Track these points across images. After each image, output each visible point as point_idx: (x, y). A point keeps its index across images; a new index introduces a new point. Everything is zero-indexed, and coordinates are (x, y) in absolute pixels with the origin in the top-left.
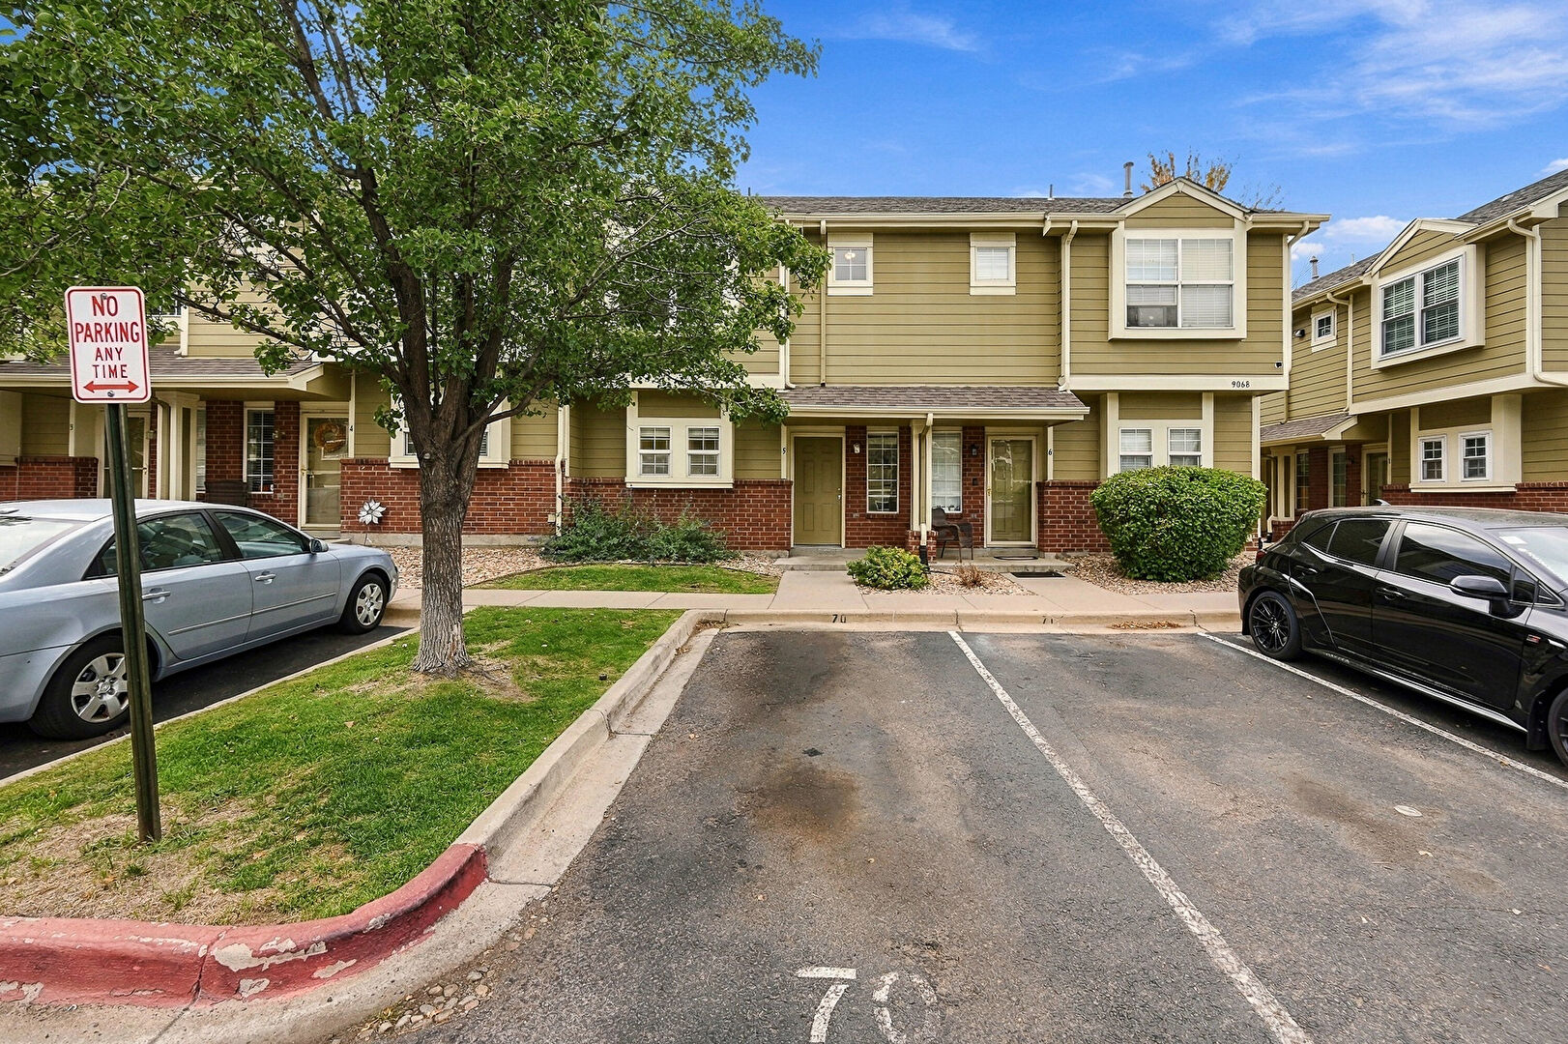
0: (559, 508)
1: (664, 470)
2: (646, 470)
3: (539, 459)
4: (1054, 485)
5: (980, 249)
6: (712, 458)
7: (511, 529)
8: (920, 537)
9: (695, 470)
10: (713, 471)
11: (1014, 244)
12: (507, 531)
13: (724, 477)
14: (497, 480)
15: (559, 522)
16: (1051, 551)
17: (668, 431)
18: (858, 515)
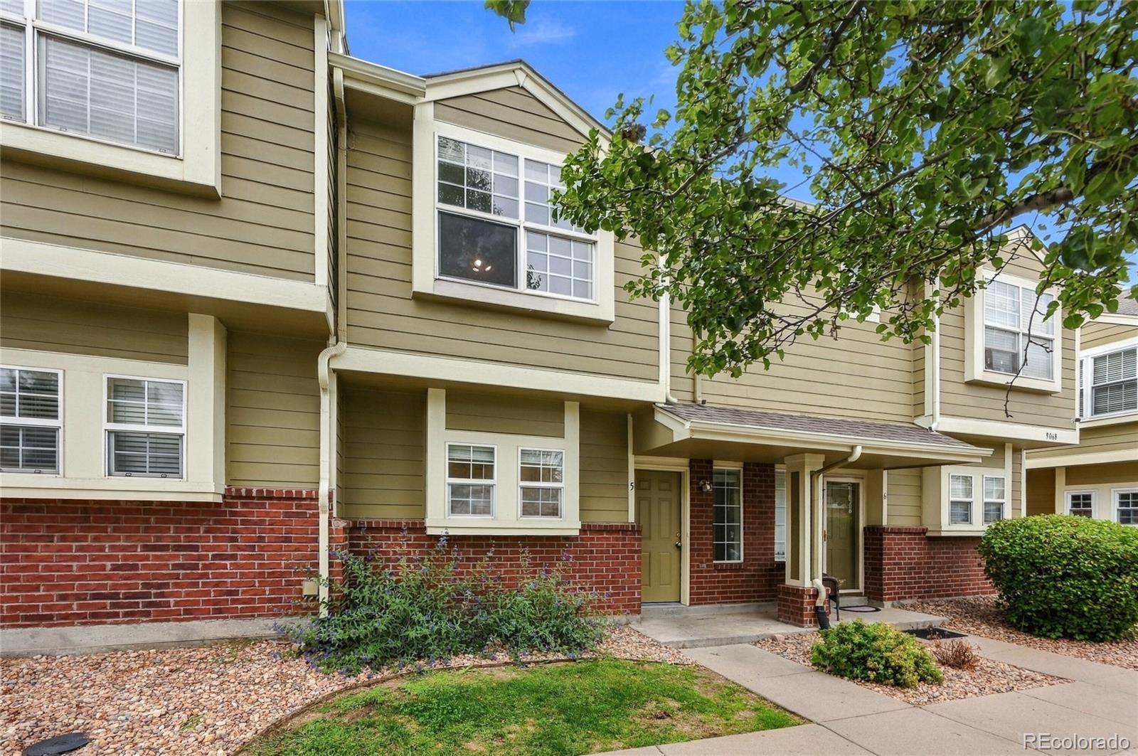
0: (324, 571)
1: (486, 510)
2: (456, 507)
3: (285, 487)
6: (552, 494)
7: (228, 610)
9: (528, 510)
10: (554, 512)
12: (219, 612)
13: (568, 523)
14: (201, 522)
15: (324, 594)
16: (889, 600)
17: (491, 452)
18: (705, 565)
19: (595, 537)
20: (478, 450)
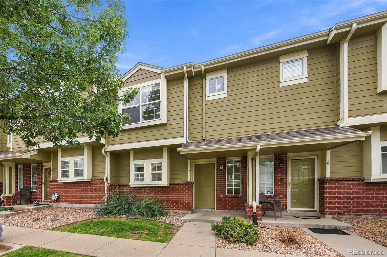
0: (106, 195)
1: (143, 180)
2: (137, 180)
3: (100, 178)
4: (331, 180)
5: (285, 63)
6: (160, 174)
7: (92, 202)
8: (252, 208)
9: (153, 180)
10: (160, 179)
11: (307, 55)
13: (165, 182)
14: (88, 185)
15: (106, 200)
16: (329, 214)
17: (143, 165)
18: (222, 196)
19: (176, 186)
20: (141, 165)
